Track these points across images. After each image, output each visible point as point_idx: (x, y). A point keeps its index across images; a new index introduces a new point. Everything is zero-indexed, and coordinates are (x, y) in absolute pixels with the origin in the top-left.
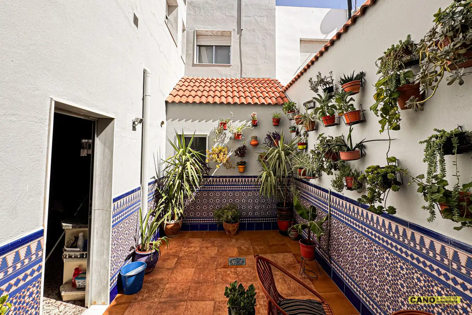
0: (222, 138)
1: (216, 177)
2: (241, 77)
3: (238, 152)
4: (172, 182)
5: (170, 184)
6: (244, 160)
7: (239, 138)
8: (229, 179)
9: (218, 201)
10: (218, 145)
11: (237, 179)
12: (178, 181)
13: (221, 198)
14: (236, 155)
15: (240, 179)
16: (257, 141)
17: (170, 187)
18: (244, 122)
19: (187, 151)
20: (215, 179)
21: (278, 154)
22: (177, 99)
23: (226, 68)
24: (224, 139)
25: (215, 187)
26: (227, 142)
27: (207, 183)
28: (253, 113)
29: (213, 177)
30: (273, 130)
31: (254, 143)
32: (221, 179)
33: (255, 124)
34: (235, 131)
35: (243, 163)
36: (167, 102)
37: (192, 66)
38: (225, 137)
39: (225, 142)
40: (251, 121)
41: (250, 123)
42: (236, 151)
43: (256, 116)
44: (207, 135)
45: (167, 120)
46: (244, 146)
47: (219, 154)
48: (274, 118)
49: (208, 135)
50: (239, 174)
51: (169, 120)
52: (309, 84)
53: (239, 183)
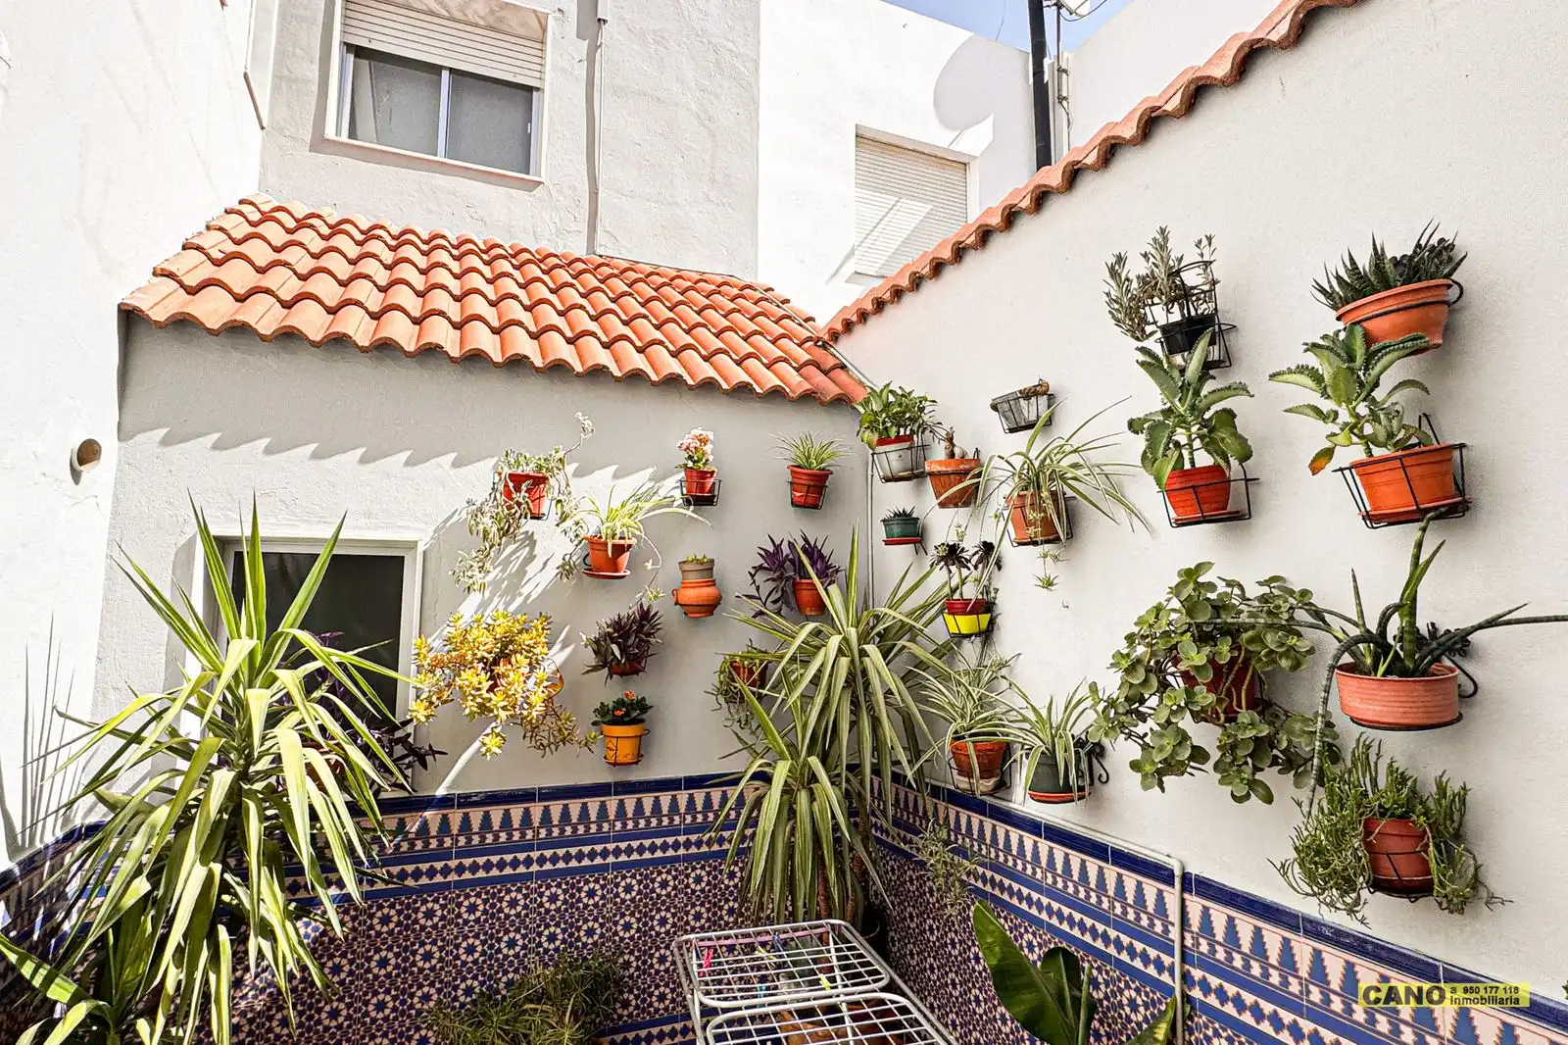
0: (507, 561)
1: (465, 801)
2: (591, 249)
3: (615, 648)
4: (141, 886)
5: (129, 900)
6: (638, 688)
7: (617, 571)
8: (547, 810)
9: (470, 950)
10: (483, 605)
11: (594, 806)
12: (200, 873)
13: (493, 925)
14: (595, 669)
15: (612, 803)
16: (713, 583)
17: (124, 923)
18: (639, 480)
19: (281, 648)
20: (456, 817)
21: (844, 661)
22: (214, 309)
23: (514, 192)
24: (522, 571)
25: (453, 863)
26: (540, 589)
27: (405, 846)
28: (696, 432)
29: (446, 802)
30: (790, 528)
31: (696, 594)
32: (496, 814)
33: (702, 494)
34: (591, 526)
35: (631, 713)
36: (130, 319)
37: (313, 148)
38: (531, 558)
39: (525, 591)
40: (682, 475)
41: (672, 487)
42: (597, 642)
43: (708, 448)
44: (412, 546)
45: (123, 433)
46: (645, 616)
47: (496, 662)
48: (796, 470)
49: (421, 548)
50: (605, 777)
51: (139, 438)
52: (1104, 284)
53: (606, 827)
